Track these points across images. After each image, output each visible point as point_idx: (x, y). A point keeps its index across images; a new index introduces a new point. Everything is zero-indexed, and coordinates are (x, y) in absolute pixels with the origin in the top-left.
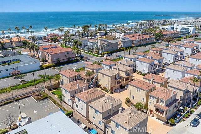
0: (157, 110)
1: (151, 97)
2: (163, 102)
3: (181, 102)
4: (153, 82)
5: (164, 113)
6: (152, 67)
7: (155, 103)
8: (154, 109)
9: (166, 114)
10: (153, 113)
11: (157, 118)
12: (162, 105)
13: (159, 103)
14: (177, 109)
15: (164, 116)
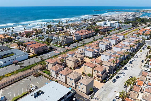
0: (98, 76)
1: (94, 70)
2: (100, 72)
3: (108, 72)
4: (95, 63)
5: (101, 77)
6: (94, 54)
7: (97, 73)
8: (96, 76)
9: (102, 78)
10: (96, 78)
11: (98, 80)
12: (100, 74)
13: (98, 73)
14: (107, 75)
15: (100, 79)
